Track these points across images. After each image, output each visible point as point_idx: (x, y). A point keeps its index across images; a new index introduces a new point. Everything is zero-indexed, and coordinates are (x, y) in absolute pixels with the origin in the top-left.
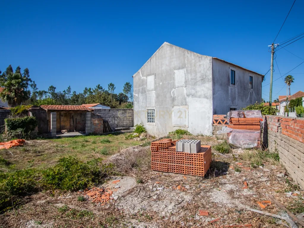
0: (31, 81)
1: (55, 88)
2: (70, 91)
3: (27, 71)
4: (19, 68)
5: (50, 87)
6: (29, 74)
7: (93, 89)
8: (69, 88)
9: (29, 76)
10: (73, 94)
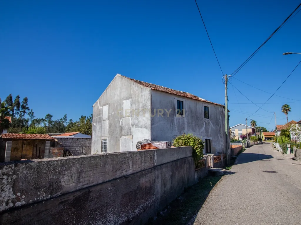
0: (29, 110)
1: (52, 116)
2: (66, 119)
3: (26, 100)
4: (18, 97)
5: (47, 115)
6: (28, 103)
7: (87, 117)
8: (66, 116)
9: (27, 105)
10: (69, 122)
